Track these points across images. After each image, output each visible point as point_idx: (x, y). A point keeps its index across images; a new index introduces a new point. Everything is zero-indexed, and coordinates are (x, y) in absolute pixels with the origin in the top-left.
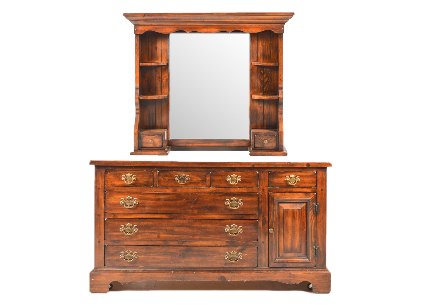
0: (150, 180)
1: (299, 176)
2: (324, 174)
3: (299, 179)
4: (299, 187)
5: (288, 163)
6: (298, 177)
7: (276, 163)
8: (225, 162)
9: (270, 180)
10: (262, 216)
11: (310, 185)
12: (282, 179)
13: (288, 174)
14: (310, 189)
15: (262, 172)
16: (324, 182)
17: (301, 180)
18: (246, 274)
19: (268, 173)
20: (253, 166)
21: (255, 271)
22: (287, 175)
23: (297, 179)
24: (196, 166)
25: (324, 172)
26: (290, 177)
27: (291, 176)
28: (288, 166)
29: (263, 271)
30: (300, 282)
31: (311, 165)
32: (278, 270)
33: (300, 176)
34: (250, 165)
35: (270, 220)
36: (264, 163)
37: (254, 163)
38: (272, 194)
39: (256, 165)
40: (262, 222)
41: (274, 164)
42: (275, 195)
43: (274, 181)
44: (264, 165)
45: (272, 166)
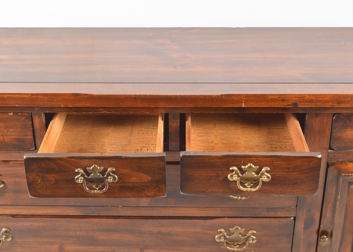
0: (26, 136)
8: (218, 96)
15: (317, 115)
19: (331, 119)
20: (295, 104)
24: (140, 105)
34: (287, 104)
35: (324, 218)
36: (326, 99)
37: (297, 99)
38: (335, 167)
39: (304, 102)
40: (303, 223)
41: (352, 99)
42: (344, 167)
43: (345, 136)
44: (325, 104)
45: (347, 105)
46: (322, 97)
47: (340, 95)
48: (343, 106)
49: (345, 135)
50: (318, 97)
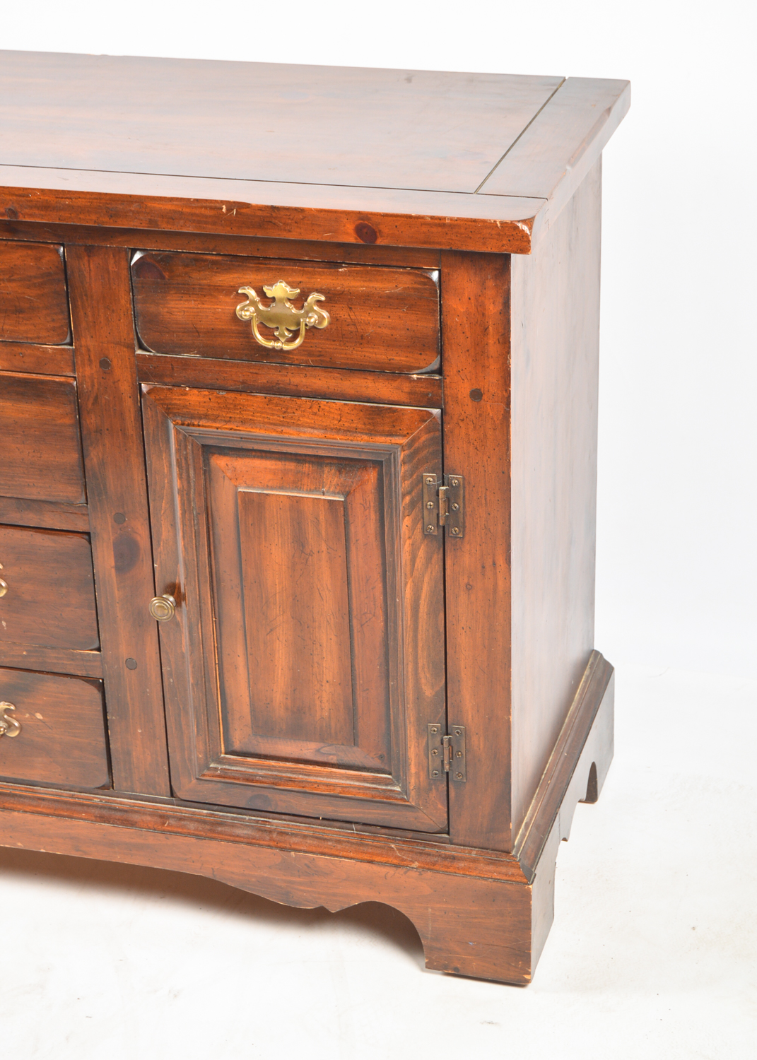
1: (323, 298)
2: (490, 292)
3: (318, 316)
4: (329, 366)
5: (231, 205)
6: (319, 302)
7: (157, 206)
9: (139, 307)
10: (110, 521)
11: (399, 358)
12: (219, 309)
13: (251, 276)
14: (396, 384)
15: (90, 250)
16: (493, 348)
17: (334, 320)
18: (40, 818)
19: (123, 264)
20: (13, 212)
21: (93, 810)
22: (243, 285)
23: (306, 315)
25: (490, 283)
26: (261, 294)
27: (270, 292)
28: (235, 232)
29: (136, 817)
30: (346, 906)
31: (385, 230)
32: (221, 824)
33: (332, 298)
35: (159, 545)
36: (80, 202)
37: (15, 198)
38: (158, 397)
39: (31, 207)
40: (112, 553)
41: (141, 208)
42: (180, 400)
43: (168, 312)
44: (82, 216)
45: (132, 223)
46: (71, 198)
47: (114, 194)
48: (123, 225)
49: (166, 310)
50: (62, 198)
